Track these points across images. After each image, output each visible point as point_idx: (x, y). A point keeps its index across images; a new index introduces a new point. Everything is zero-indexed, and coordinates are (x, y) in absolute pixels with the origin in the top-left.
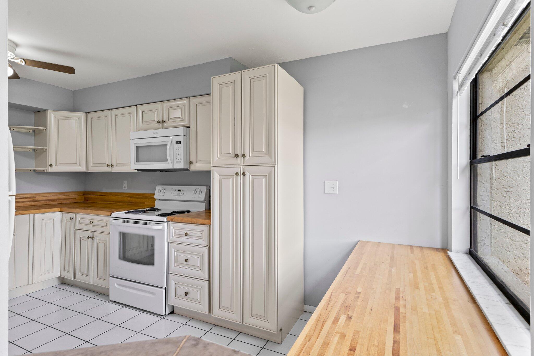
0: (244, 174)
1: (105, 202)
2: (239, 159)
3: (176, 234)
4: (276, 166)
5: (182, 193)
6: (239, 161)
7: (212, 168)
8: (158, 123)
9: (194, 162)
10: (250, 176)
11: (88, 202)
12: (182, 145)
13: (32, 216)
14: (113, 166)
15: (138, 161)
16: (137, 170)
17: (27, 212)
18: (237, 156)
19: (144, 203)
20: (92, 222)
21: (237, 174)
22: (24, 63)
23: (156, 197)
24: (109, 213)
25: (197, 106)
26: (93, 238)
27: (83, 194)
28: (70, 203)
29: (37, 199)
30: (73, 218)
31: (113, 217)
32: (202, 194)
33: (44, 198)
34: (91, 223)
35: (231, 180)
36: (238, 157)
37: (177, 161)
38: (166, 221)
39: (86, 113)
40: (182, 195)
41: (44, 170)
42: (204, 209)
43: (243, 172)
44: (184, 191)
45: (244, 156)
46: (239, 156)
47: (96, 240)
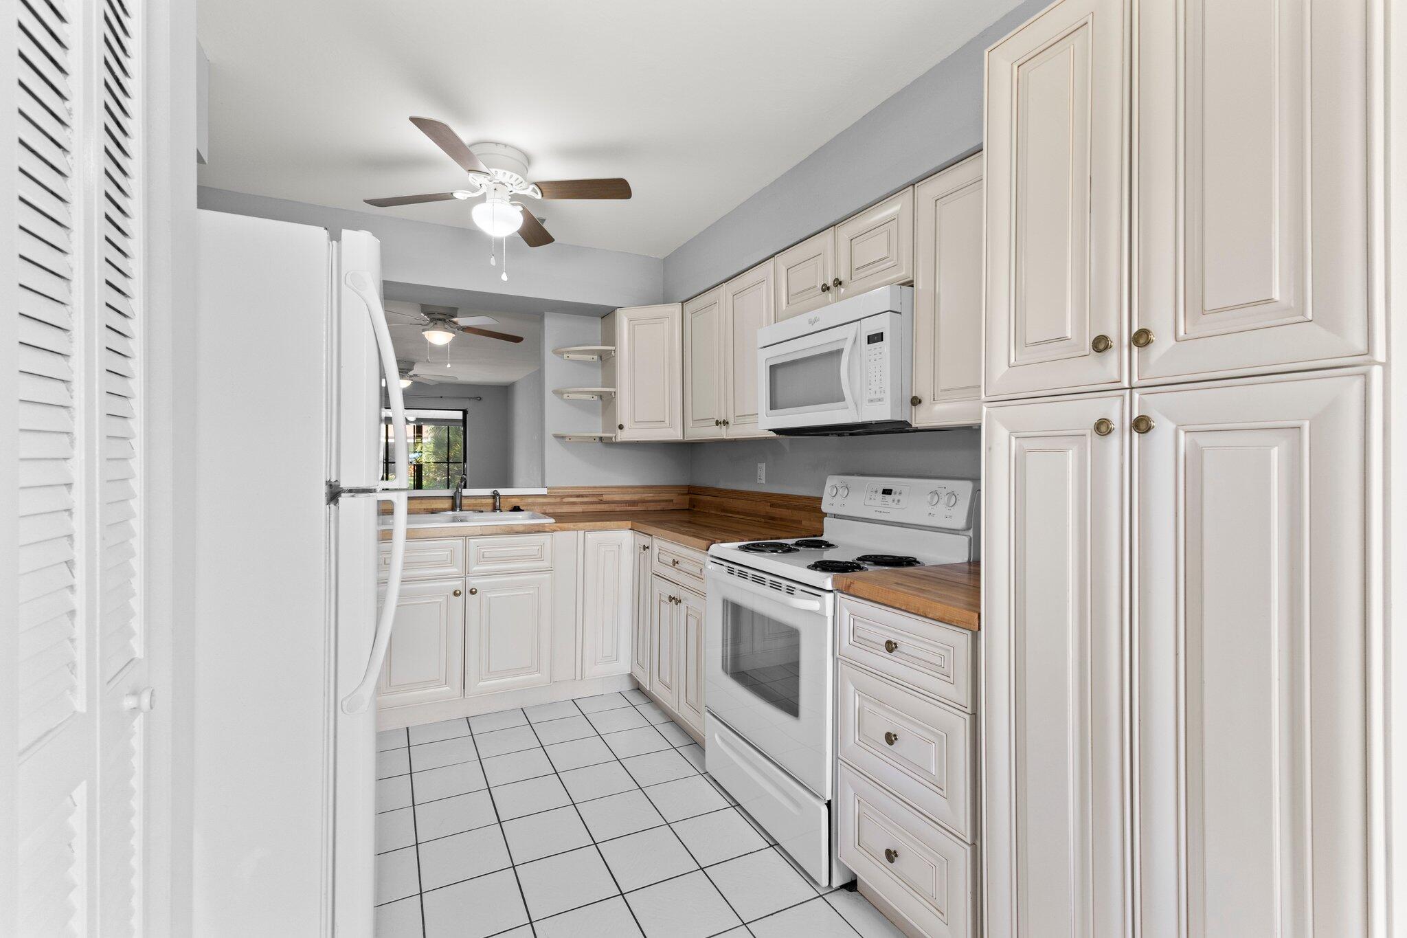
0: (1141, 425)
1: (723, 514)
2: (1112, 357)
3: (858, 637)
4: (1377, 372)
5: (894, 501)
6: (1112, 365)
7: (985, 409)
8: (823, 291)
9: (926, 399)
10: (1182, 433)
11: (695, 509)
12: (885, 346)
13: (581, 533)
14: (728, 423)
15: (774, 406)
16: (775, 431)
17: (571, 525)
18: (1102, 346)
19: (800, 522)
20: (677, 563)
21: (1103, 428)
22: (539, 196)
23: (825, 507)
24: (704, 543)
25: (936, 206)
26: (678, 601)
27: (686, 492)
28: (646, 512)
29: (605, 498)
30: (648, 548)
31: (712, 556)
32: (956, 506)
33: (617, 498)
34: (675, 563)
35: (1071, 456)
36: (1107, 347)
37: (873, 396)
38: (829, 587)
39: (682, 303)
40: (894, 505)
41: (611, 438)
42: (966, 559)
43: (1136, 415)
44: (900, 494)
45: (1141, 339)
46: (1114, 344)
47: (683, 605)
